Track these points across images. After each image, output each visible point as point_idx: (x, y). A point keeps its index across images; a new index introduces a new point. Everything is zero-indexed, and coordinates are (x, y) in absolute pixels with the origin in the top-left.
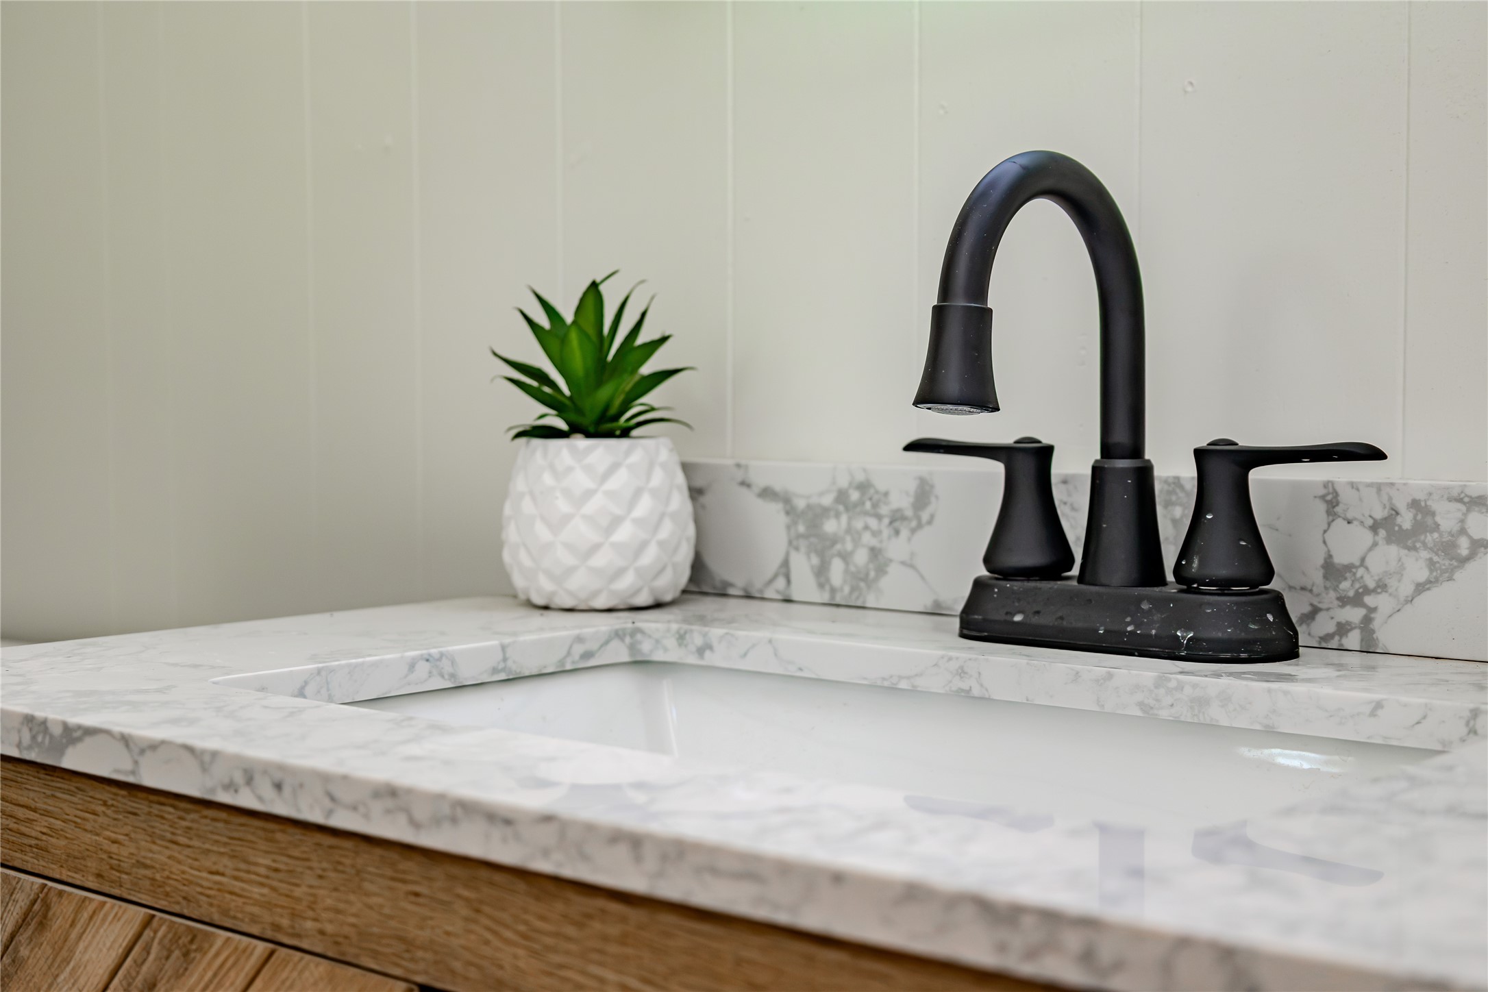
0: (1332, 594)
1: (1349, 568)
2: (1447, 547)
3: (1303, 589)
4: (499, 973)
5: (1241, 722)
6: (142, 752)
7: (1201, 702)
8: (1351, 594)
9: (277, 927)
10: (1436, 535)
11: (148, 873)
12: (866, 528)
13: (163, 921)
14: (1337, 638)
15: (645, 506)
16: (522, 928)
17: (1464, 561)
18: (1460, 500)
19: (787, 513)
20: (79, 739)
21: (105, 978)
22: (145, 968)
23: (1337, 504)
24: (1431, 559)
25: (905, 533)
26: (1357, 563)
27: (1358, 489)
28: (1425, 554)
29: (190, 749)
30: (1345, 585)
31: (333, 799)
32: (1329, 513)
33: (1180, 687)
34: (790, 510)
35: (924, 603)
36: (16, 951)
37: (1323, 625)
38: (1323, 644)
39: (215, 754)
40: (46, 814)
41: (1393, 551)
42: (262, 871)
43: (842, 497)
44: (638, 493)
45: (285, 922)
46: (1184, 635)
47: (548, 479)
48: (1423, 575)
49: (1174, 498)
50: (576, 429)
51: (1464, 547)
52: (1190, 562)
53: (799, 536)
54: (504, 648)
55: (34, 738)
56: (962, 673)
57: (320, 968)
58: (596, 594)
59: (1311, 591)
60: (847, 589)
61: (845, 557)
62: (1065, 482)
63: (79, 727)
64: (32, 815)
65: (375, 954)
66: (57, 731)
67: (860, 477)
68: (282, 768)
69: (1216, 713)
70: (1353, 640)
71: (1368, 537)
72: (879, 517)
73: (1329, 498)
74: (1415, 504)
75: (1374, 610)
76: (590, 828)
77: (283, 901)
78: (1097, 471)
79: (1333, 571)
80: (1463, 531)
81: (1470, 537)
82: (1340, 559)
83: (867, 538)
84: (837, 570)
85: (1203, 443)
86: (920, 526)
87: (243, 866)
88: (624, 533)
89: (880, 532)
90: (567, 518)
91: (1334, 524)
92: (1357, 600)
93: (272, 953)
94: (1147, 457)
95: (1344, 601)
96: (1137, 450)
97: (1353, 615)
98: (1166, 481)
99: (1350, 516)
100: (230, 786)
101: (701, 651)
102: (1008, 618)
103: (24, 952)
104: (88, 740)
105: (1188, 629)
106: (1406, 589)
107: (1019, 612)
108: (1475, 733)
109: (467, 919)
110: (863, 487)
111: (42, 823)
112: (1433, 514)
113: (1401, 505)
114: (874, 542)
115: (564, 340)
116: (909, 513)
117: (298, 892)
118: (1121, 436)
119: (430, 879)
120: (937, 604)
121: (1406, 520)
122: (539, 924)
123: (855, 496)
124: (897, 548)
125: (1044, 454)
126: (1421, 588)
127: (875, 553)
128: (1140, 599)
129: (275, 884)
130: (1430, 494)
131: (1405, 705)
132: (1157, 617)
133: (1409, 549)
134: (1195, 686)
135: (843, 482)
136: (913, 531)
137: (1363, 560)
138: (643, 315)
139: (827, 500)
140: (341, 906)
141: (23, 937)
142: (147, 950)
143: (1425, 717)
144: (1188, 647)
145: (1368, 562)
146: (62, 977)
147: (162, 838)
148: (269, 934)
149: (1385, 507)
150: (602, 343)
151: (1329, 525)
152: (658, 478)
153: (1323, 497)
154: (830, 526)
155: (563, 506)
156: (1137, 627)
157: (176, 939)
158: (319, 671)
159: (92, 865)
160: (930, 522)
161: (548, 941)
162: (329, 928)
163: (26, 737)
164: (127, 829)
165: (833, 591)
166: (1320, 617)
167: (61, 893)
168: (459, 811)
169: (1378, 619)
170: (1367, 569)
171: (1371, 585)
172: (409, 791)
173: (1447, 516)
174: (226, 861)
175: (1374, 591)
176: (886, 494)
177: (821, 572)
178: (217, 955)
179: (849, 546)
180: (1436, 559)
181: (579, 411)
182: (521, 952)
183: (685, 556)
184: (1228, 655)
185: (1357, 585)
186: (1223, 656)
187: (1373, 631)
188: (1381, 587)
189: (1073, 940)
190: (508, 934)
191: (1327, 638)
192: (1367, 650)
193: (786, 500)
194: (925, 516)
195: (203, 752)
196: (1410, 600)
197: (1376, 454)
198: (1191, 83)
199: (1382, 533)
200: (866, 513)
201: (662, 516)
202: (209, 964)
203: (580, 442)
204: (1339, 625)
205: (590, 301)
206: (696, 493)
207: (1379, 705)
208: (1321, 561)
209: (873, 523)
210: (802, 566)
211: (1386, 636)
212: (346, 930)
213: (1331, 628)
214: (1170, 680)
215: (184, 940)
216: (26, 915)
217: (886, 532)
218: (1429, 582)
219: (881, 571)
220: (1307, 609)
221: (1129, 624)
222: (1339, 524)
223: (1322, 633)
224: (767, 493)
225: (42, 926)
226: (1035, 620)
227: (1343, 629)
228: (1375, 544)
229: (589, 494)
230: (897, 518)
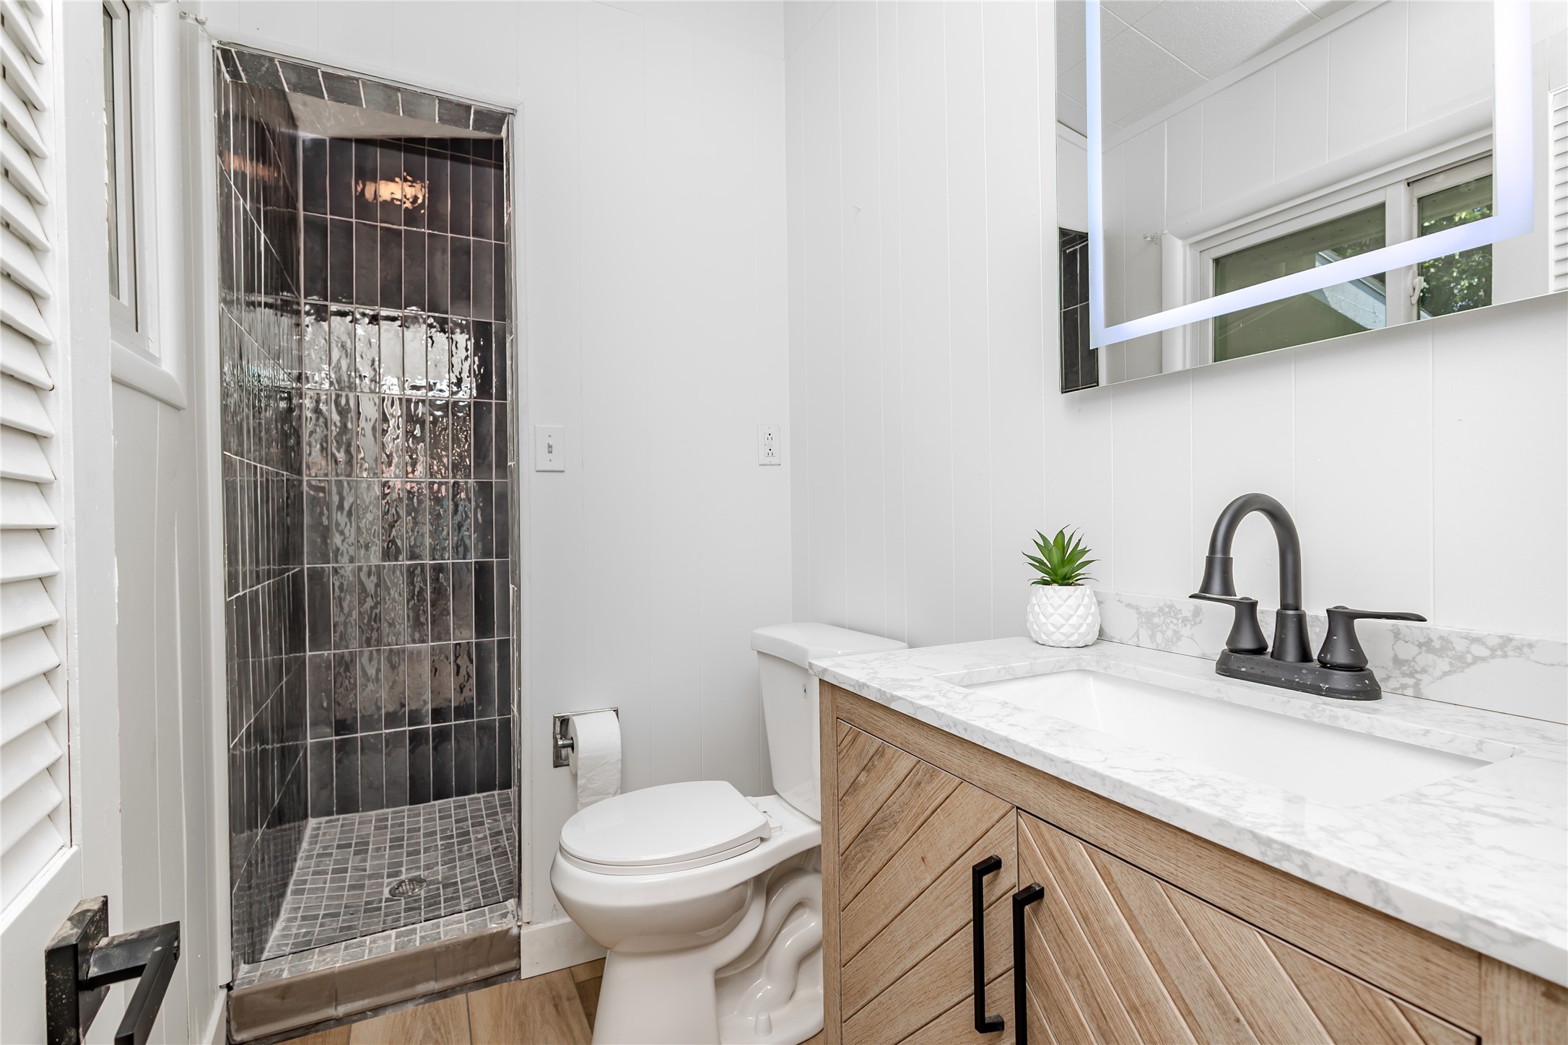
0: (1398, 671)
1: (1407, 661)
2: (1461, 658)
3: (1382, 667)
4: (1047, 810)
5: (1355, 729)
6: (918, 708)
7: (1336, 718)
8: (1408, 672)
9: (964, 775)
10: (1453, 652)
11: (919, 747)
12: (1172, 622)
13: (923, 764)
14: (1401, 690)
15: (1081, 611)
16: (1056, 796)
17: (1469, 665)
18: (1467, 639)
19: (1138, 614)
20: (896, 700)
21: (903, 777)
22: (917, 777)
23: (1400, 634)
24: (1451, 662)
25: (1188, 626)
26: (1411, 660)
27: (1411, 629)
28: (1448, 660)
29: (935, 711)
30: (1405, 668)
31: (985, 738)
32: (1395, 637)
33: (1324, 710)
34: (1139, 613)
35: (1198, 653)
36: (873, 761)
37: (1393, 684)
38: (1394, 691)
39: (943, 714)
40: (884, 720)
41: (1430, 657)
42: (959, 755)
43: (1161, 609)
44: (1079, 605)
45: (966, 773)
46: (1325, 686)
47: (1044, 599)
48: (1447, 668)
49: (1315, 624)
50: (1054, 581)
51: (1469, 658)
52: (1326, 656)
53: (1142, 623)
54: (1031, 664)
55: (881, 696)
56: (1219, 691)
57: (980, 792)
58: (1063, 641)
59: (1386, 669)
60: (1163, 645)
61: (1163, 633)
62: (1262, 613)
63: (897, 696)
64: (879, 719)
65: (999, 792)
66: (889, 696)
67: (1169, 603)
68: (966, 723)
69: (1342, 723)
70: (1410, 692)
71: (1416, 649)
72: (1178, 619)
73: (1395, 631)
74: (1441, 638)
75: (1421, 680)
76: (1084, 769)
77: (966, 766)
78: (1278, 613)
79: (1397, 662)
80: (1468, 652)
81: (1473, 655)
82: (1401, 656)
83: (1172, 626)
84: (1159, 637)
85: (1331, 607)
86: (1195, 624)
87: (952, 752)
88: (1074, 620)
89: (1178, 624)
90: (1052, 614)
91: (1398, 642)
92: (1411, 675)
93: (962, 783)
94: (1303, 609)
95: (1404, 675)
96: (1297, 608)
97: (1411, 681)
98: (1311, 617)
99: (1406, 640)
100: (948, 726)
101: (1105, 669)
102: (1239, 669)
103: (876, 763)
104: (899, 701)
105: (1326, 684)
106: (1437, 673)
107: (1244, 667)
108: (1481, 750)
109: (1035, 788)
110: (1171, 607)
111: (882, 723)
112: (1452, 643)
113: (1434, 637)
114: (1175, 628)
115: (1050, 551)
116: (1191, 618)
117: (971, 765)
118: (1290, 601)
119: (1021, 771)
120: (1203, 654)
121: (1437, 644)
122: (1062, 796)
123: (1167, 610)
124: (1186, 631)
125: (1253, 605)
126: (1445, 674)
127: (1175, 632)
128: (1301, 669)
129: (963, 760)
130: (1450, 634)
131: (1442, 734)
132: (1310, 677)
133: (1439, 656)
134: (1331, 711)
135: (1162, 604)
136: (1192, 625)
137: (1414, 658)
138: (1080, 540)
139: (1155, 610)
140: (987, 773)
141: (876, 758)
142: (918, 771)
143: (1453, 740)
144: (1326, 691)
145: (1417, 659)
146: (888, 774)
147: (923, 736)
148: (961, 776)
149: (1425, 637)
150: (1064, 549)
151: (1395, 642)
152: (1086, 600)
153: (1392, 631)
154: (1156, 620)
155: (1051, 610)
156: (1301, 679)
157: (928, 770)
158: (968, 672)
159: (899, 740)
160: (1200, 622)
161: (1067, 803)
162: (983, 779)
163: (879, 697)
164: (911, 731)
165: (1158, 645)
166: (1392, 680)
167: (889, 746)
168: (1033, 753)
169: (1422, 686)
170: (1416, 662)
171: (1419, 670)
172: (1014, 741)
173: (1460, 645)
174: (945, 748)
175: (1420, 672)
176: (1180, 610)
177: (1152, 637)
178: (942, 779)
179: (1164, 629)
180: (1454, 662)
181: (1056, 575)
182: (1055, 804)
183: (1097, 628)
184: (1346, 696)
185: (1411, 669)
186: (1343, 696)
187: (1420, 689)
188: (1424, 671)
189: (1298, 860)
190: (1050, 797)
191: (1395, 689)
192: (1418, 696)
193: (1137, 609)
194: (1198, 620)
195: (939, 713)
196: (1440, 678)
197: (1422, 619)
198: (1320, 458)
199: (1424, 648)
200: (1172, 617)
201: (1088, 614)
202: (940, 781)
203: (1056, 587)
204: (1402, 684)
205: (1060, 536)
206: (1100, 603)
207: (1428, 732)
208: (1392, 657)
209: (1175, 621)
210: (1144, 634)
211: (1426, 691)
212: (989, 781)
213: (1398, 685)
214: (1318, 707)
215: (931, 771)
216: (877, 750)
217: (1180, 625)
218: (1450, 671)
219: (1179, 639)
220: (1384, 676)
221: (1297, 678)
222: (1401, 642)
223: (1393, 687)
224: (1129, 605)
225: (882, 756)
226: (1251, 671)
227: (1404, 686)
228: (1420, 653)
229: (1060, 606)
230: (1185, 620)
